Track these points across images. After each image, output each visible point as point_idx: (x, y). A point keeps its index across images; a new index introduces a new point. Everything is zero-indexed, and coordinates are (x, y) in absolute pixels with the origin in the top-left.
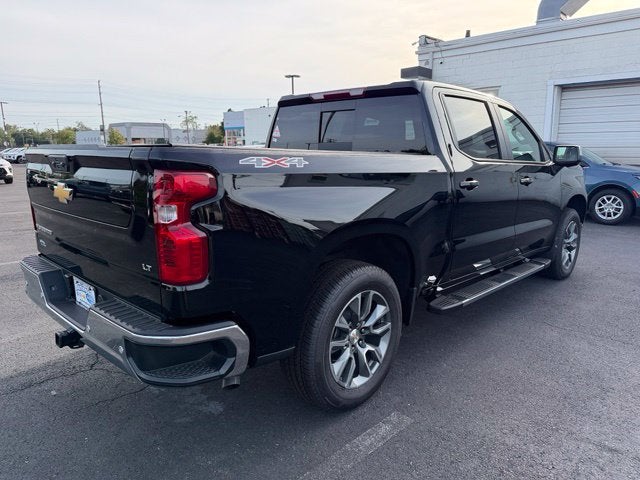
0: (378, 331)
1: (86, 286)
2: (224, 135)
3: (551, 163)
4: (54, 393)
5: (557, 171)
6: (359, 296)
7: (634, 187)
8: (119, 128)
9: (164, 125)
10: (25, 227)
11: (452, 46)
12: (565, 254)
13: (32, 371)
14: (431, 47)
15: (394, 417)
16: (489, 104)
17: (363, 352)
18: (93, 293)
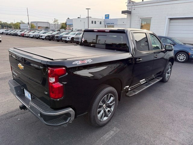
0: (111, 105)
1: (28, 93)
2: (66, 26)
3: (164, 50)
4: (19, 119)
5: (166, 52)
6: (106, 96)
7: (189, 52)
8: (34, 23)
9: (48, 23)
10: (6, 60)
11: (138, 4)
12: (167, 75)
13: (12, 112)
14: (131, 4)
15: (115, 129)
16: (147, 34)
17: (107, 110)
18: (30, 95)
